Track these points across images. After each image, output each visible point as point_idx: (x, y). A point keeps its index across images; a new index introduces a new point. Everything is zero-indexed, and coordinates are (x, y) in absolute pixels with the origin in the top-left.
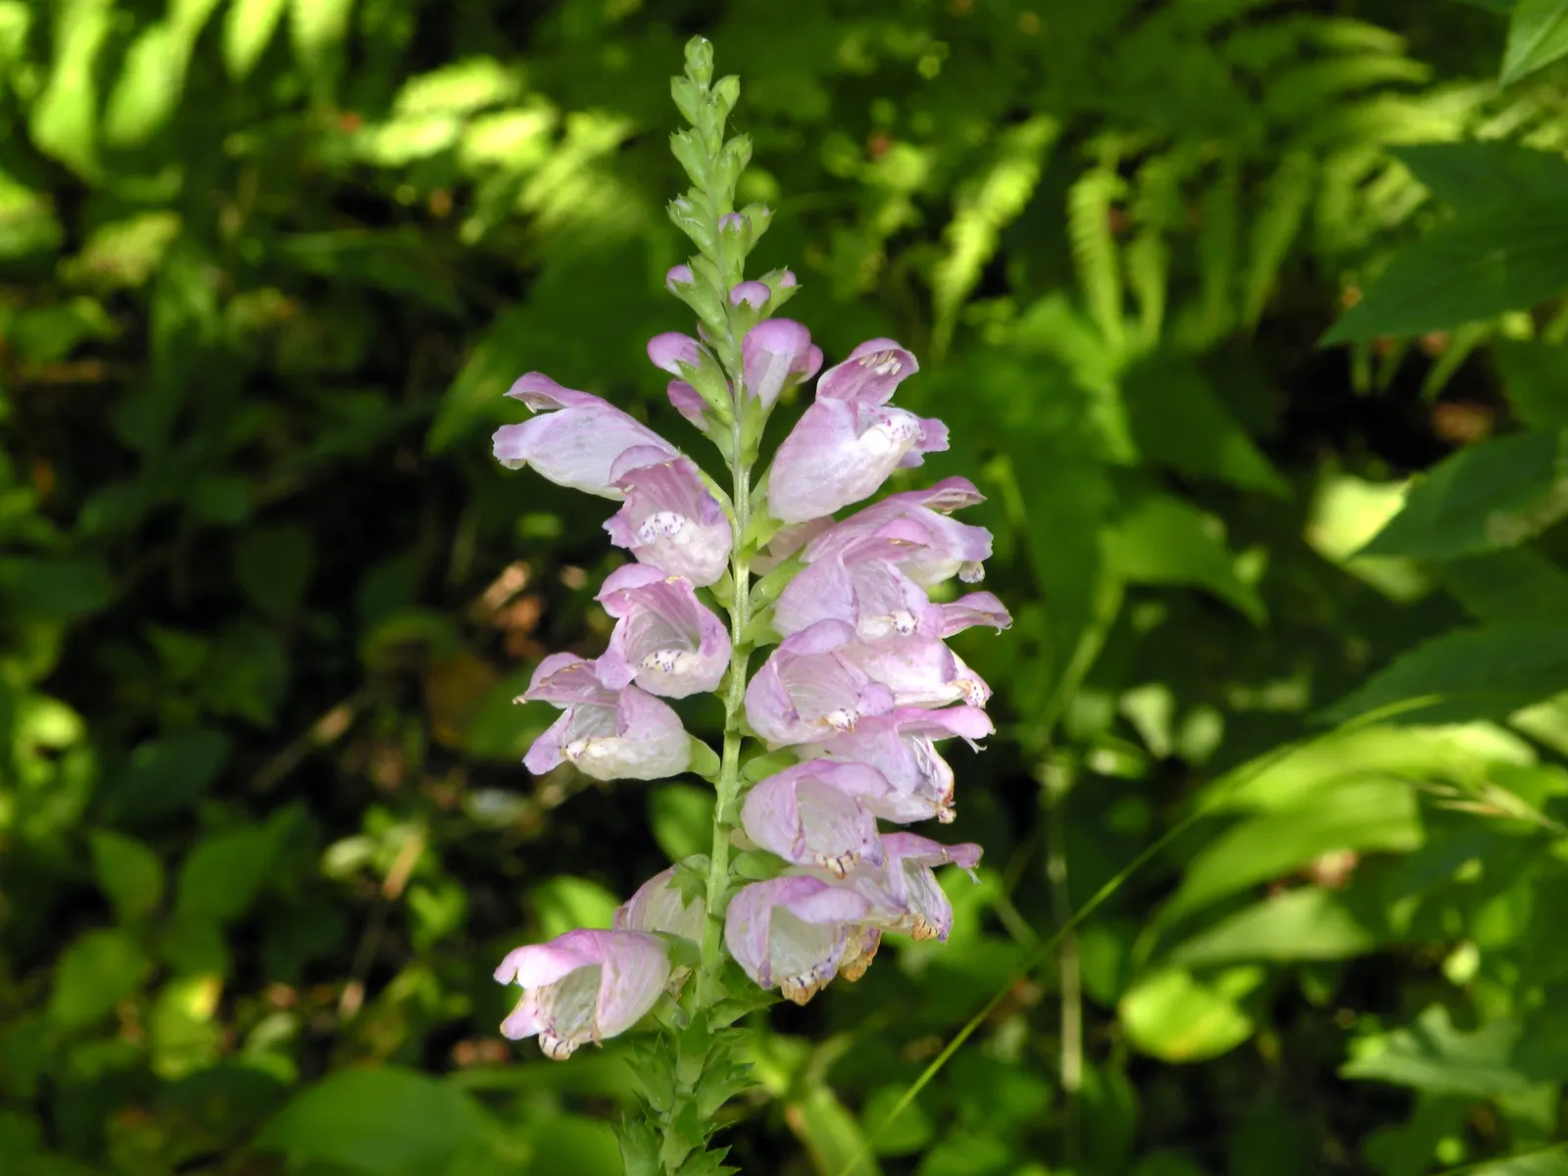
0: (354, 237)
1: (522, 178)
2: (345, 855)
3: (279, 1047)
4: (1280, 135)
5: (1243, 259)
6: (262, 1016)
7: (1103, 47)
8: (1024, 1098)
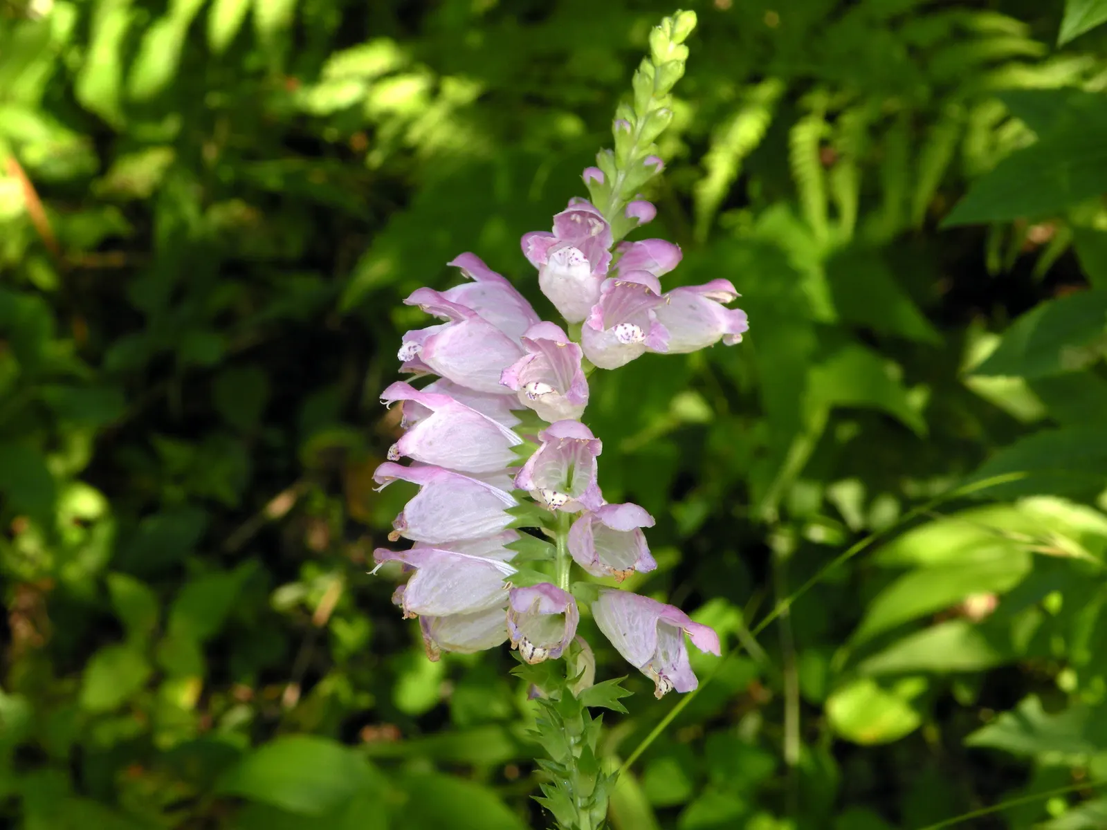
0: (294, 163)
1: (407, 123)
2: (287, 596)
3: (241, 728)
4: (942, 91)
5: (913, 180)
6: (230, 706)
7: (816, 31)
8: (758, 767)
